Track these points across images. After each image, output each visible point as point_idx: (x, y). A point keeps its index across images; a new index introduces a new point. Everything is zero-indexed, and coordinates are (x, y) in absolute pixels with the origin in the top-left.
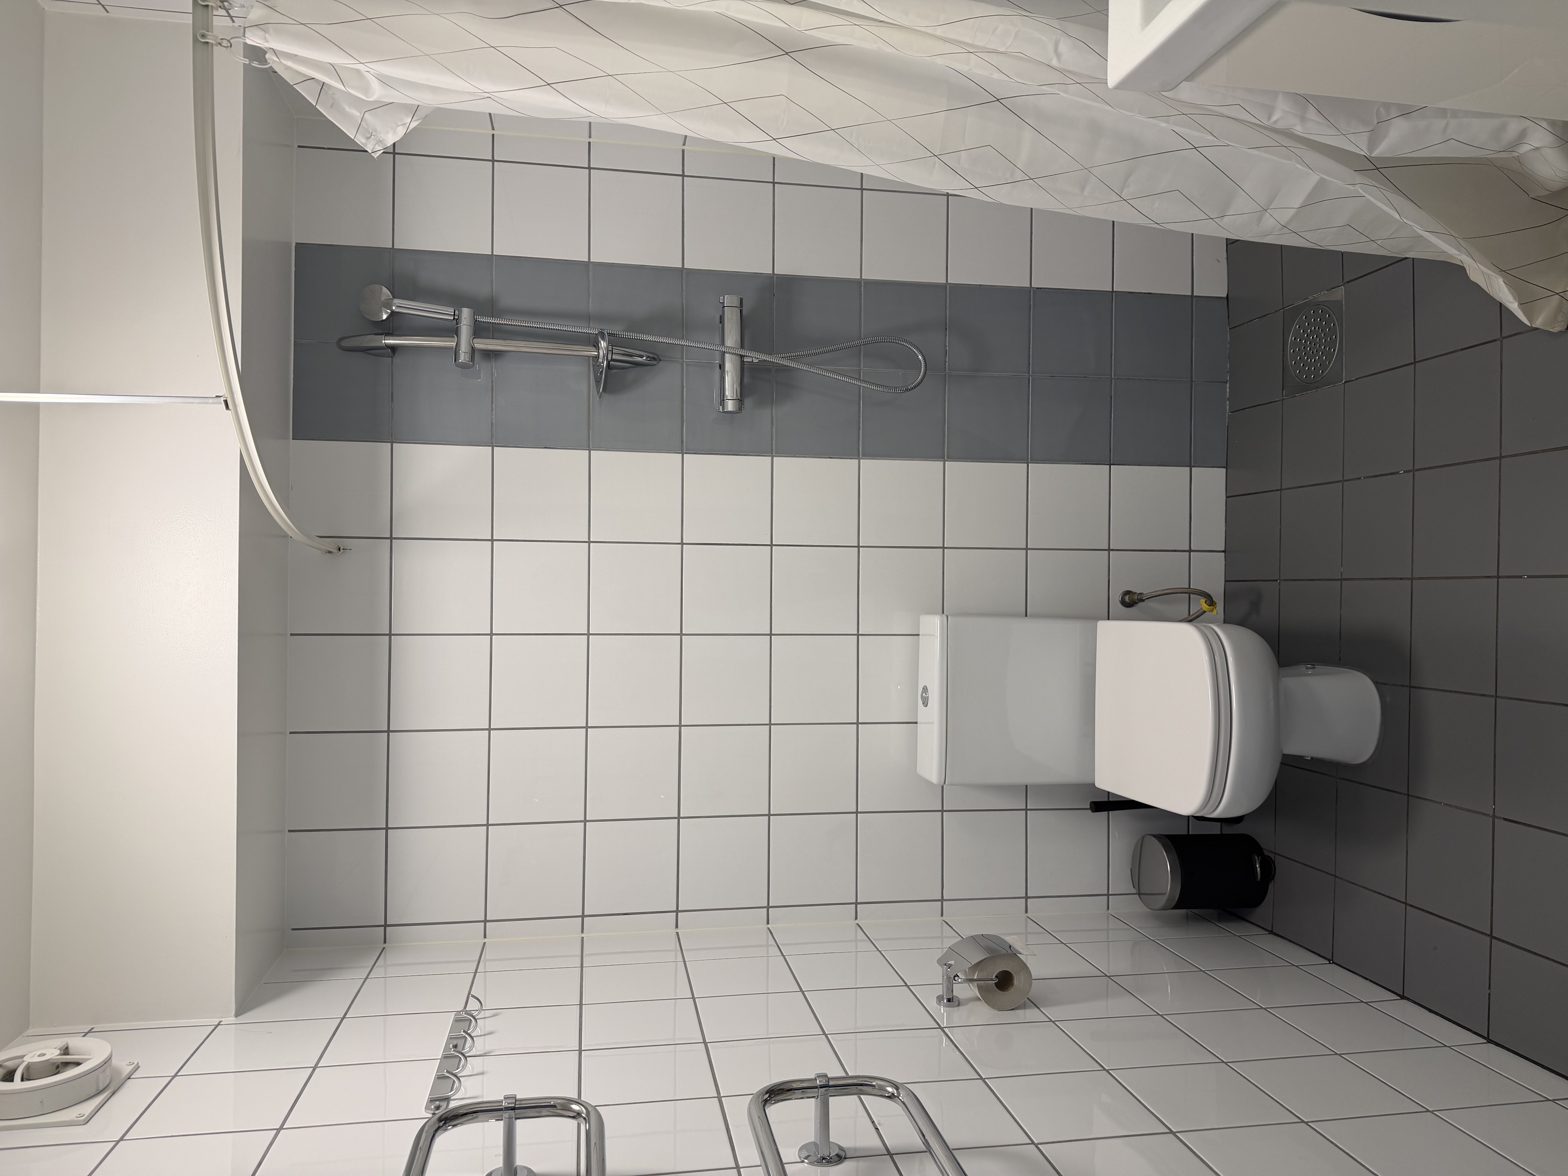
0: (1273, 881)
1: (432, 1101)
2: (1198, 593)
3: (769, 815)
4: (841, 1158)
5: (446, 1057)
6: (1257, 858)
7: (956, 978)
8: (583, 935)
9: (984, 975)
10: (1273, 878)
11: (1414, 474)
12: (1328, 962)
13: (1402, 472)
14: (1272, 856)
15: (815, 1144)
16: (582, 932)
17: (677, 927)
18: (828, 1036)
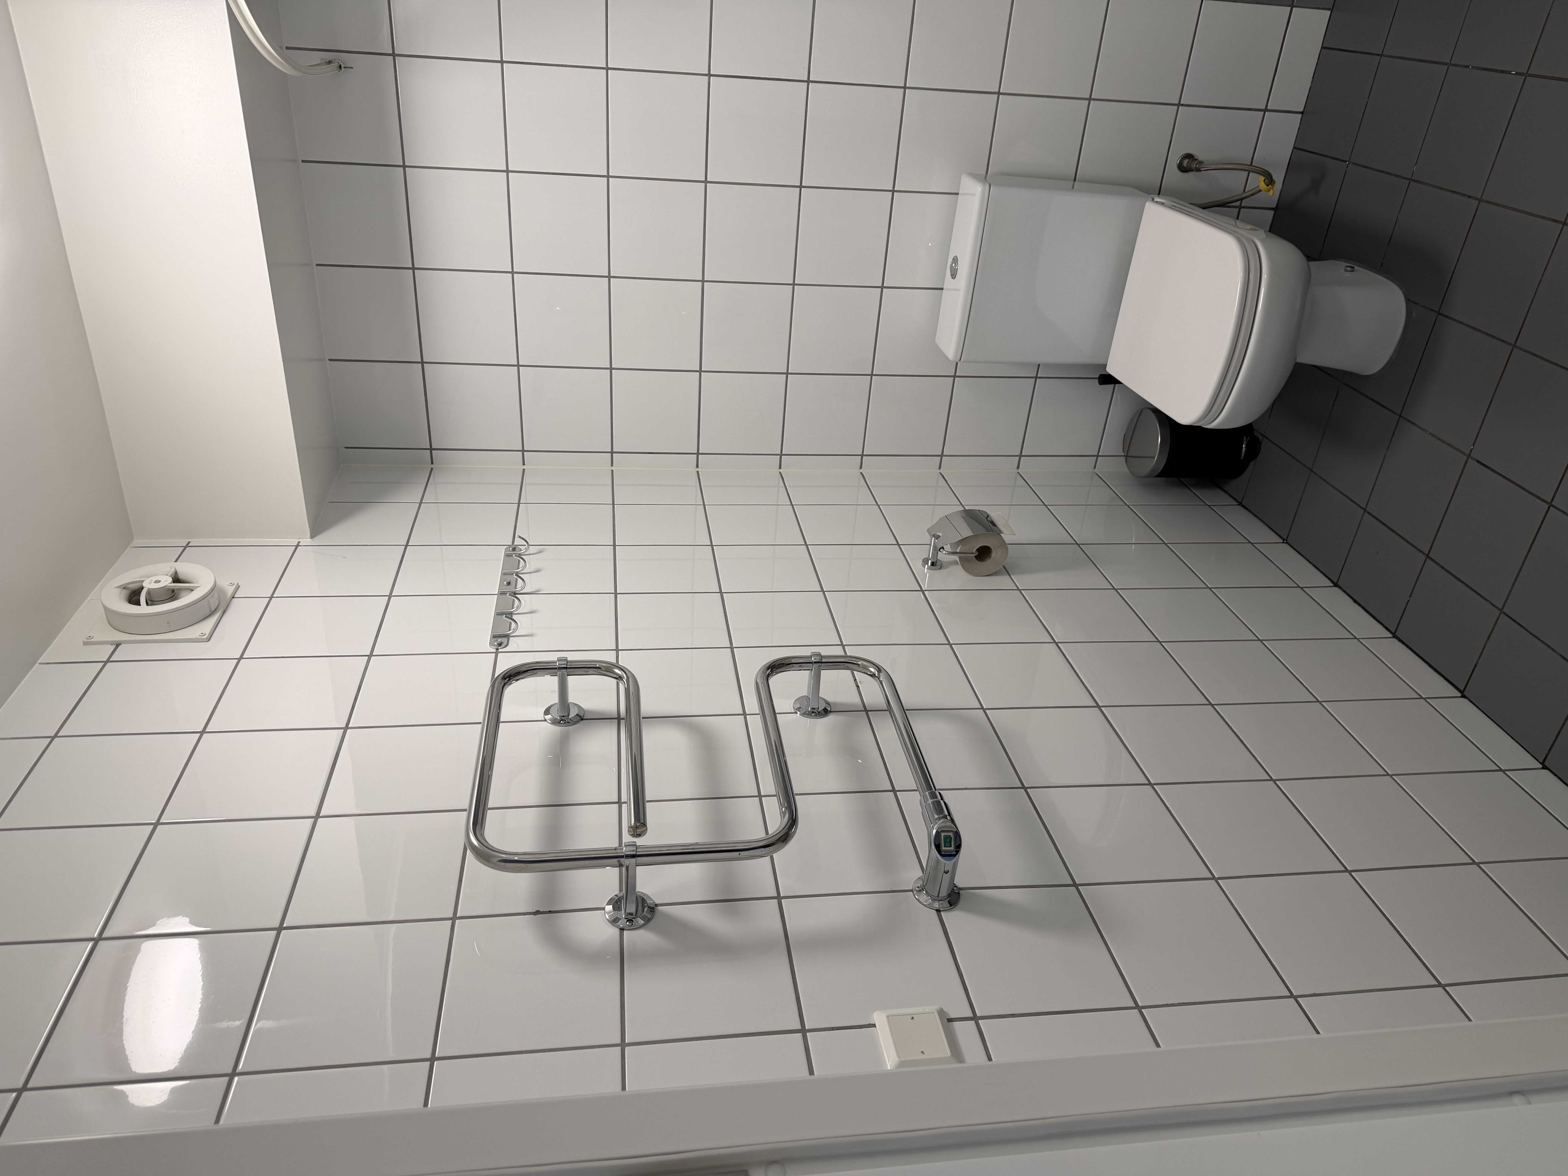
0: (1255, 460)
1: (494, 637)
2: (1259, 172)
3: (787, 374)
4: (826, 712)
5: (502, 593)
6: (1245, 439)
7: (941, 550)
8: (613, 468)
9: (966, 548)
10: (1256, 458)
11: (1525, 79)
12: (1282, 541)
13: (1514, 73)
14: (1261, 438)
15: (807, 697)
16: (612, 465)
17: (697, 466)
18: (826, 593)
